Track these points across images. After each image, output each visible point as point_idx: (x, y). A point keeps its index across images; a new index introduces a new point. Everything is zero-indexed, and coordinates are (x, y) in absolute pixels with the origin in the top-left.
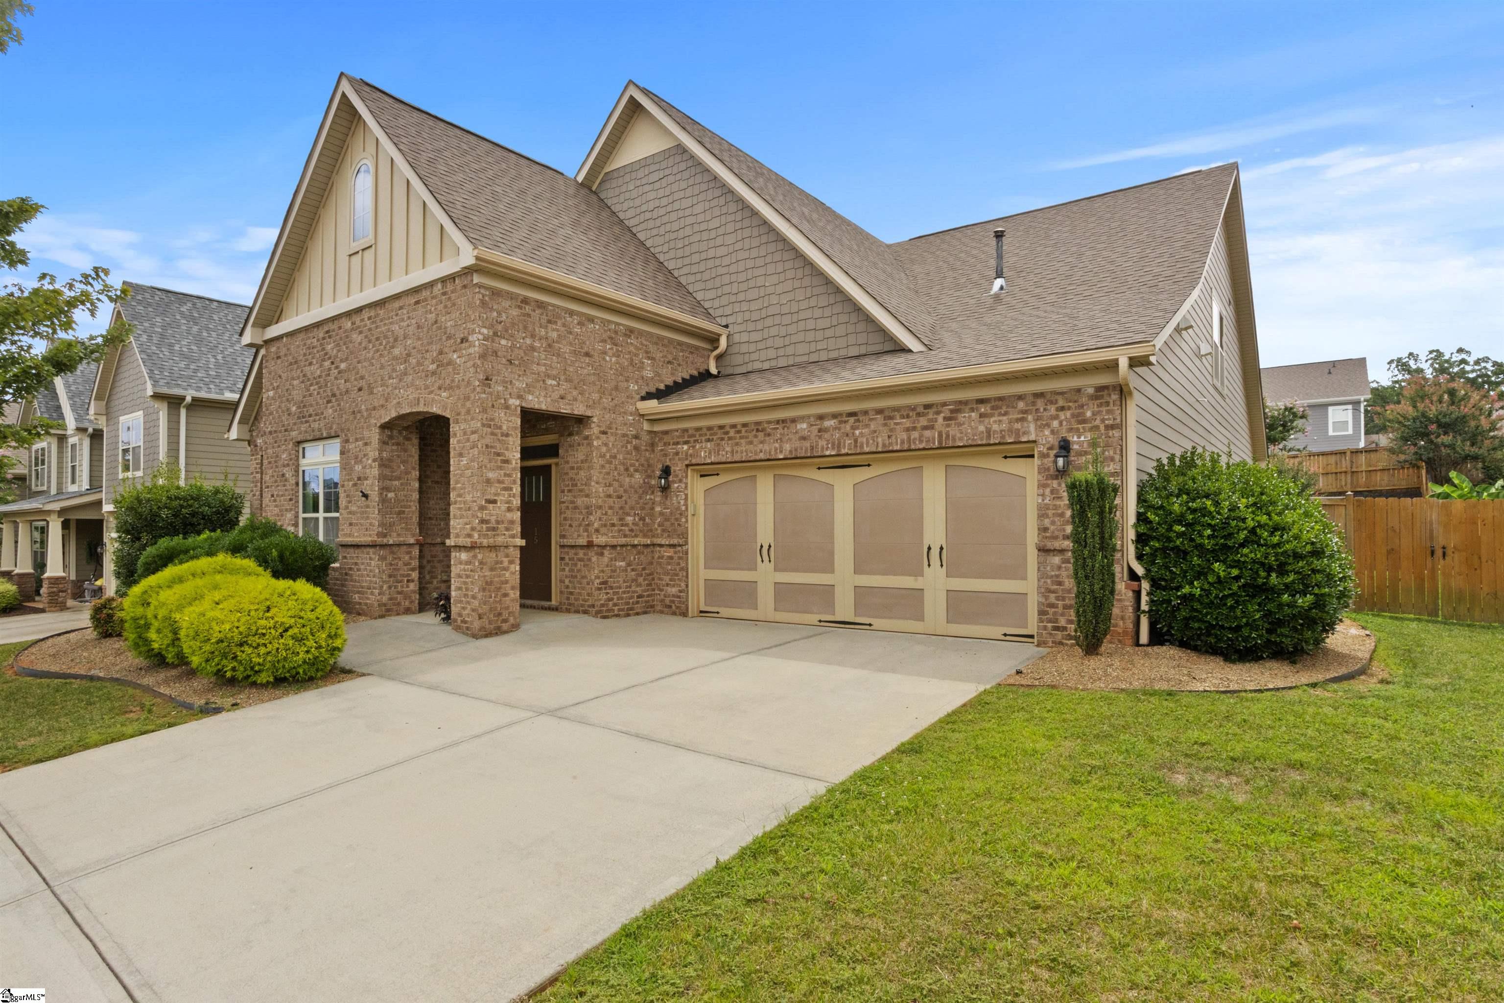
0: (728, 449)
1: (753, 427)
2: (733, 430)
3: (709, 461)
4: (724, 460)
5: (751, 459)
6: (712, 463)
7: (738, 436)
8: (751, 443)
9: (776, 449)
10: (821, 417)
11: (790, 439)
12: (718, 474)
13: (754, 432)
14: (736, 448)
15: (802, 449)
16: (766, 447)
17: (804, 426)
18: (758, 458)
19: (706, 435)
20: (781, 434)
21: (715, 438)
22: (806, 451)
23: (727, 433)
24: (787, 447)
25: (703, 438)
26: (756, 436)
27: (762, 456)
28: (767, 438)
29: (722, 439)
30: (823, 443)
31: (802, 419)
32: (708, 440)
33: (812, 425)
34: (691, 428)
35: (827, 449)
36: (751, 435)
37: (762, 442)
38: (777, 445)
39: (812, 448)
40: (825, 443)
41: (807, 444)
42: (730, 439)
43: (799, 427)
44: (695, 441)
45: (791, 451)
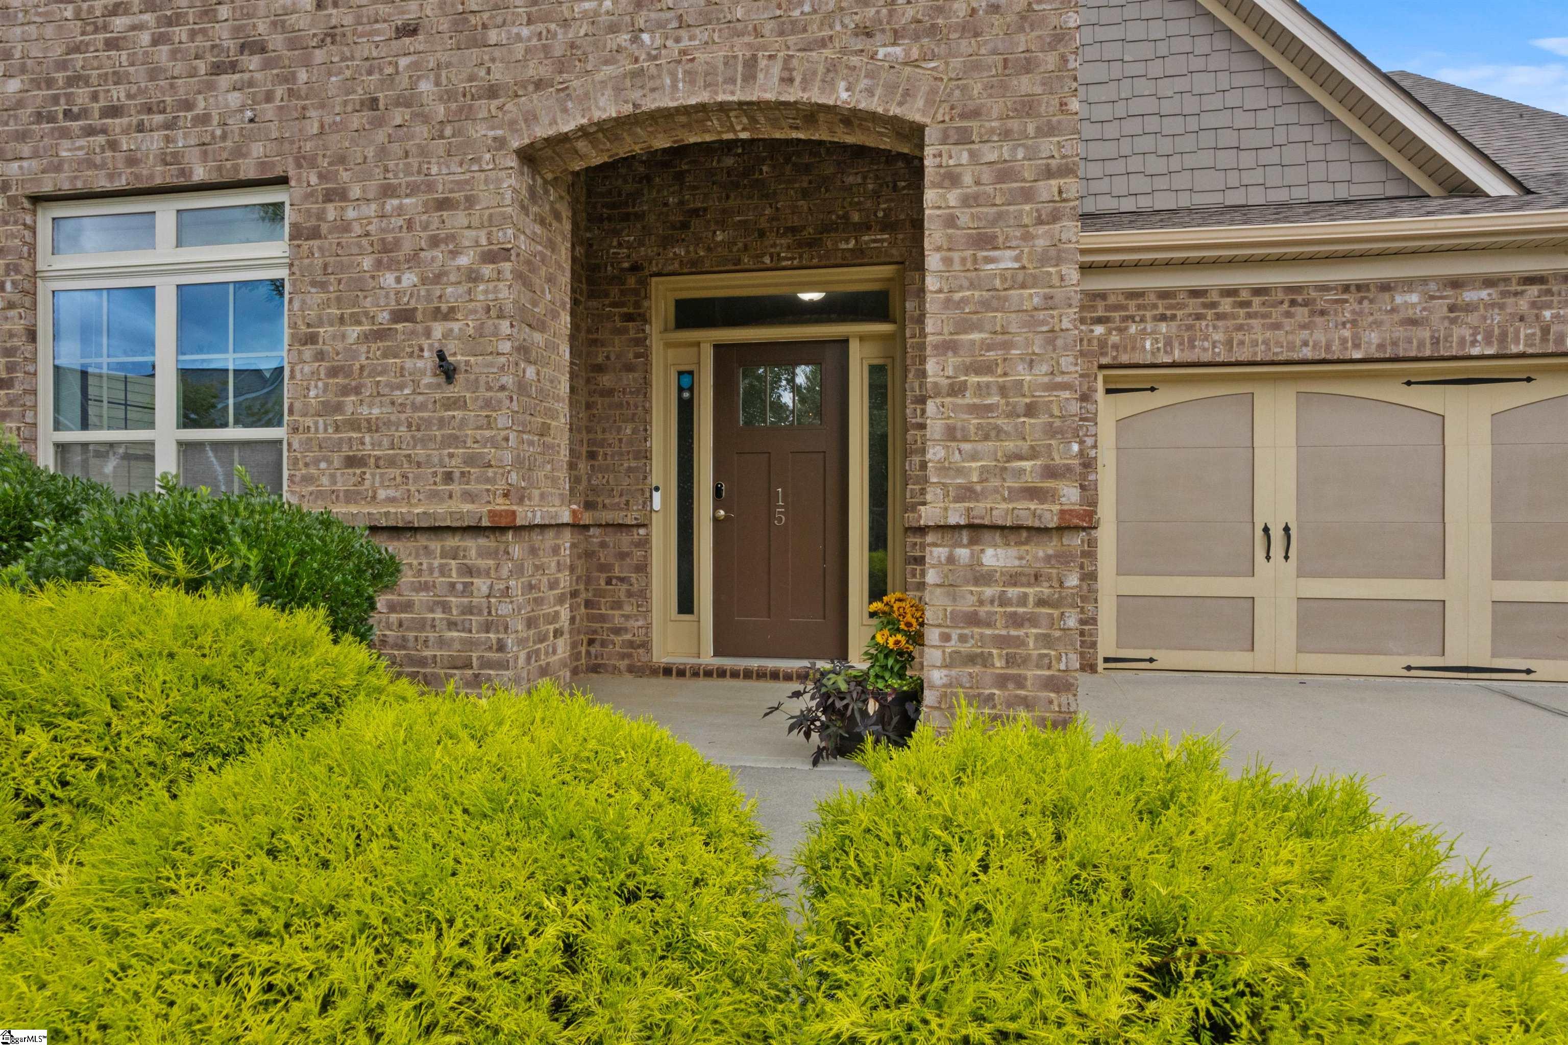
0: (1218, 336)
1: (1281, 296)
2: (1229, 300)
3: (1167, 359)
4: (1206, 357)
5: (1281, 358)
6: (1173, 365)
7: (1242, 312)
8: (1277, 326)
9: (1344, 341)
10: (1456, 284)
11: (1378, 324)
12: (1153, 389)
13: (1285, 306)
14: (1238, 336)
15: (1410, 342)
16: (1319, 336)
17: (1414, 298)
18: (1295, 356)
19: (1155, 306)
20: (1353, 312)
21: (1179, 313)
22: (1421, 344)
23: (1213, 305)
24: (1374, 337)
25: (1149, 314)
26: (1288, 315)
27: (1307, 353)
28: (1319, 320)
29: (1199, 317)
30: (1458, 332)
31: (1409, 284)
32: (1163, 318)
33: (1432, 298)
34: (1114, 291)
35: (1474, 343)
36: (1276, 314)
37: (1304, 327)
38: (1347, 333)
39: (1436, 342)
40: (1467, 333)
41: (1425, 334)
42: (1219, 317)
43: (1399, 299)
44: (1125, 319)
45: (1381, 346)
